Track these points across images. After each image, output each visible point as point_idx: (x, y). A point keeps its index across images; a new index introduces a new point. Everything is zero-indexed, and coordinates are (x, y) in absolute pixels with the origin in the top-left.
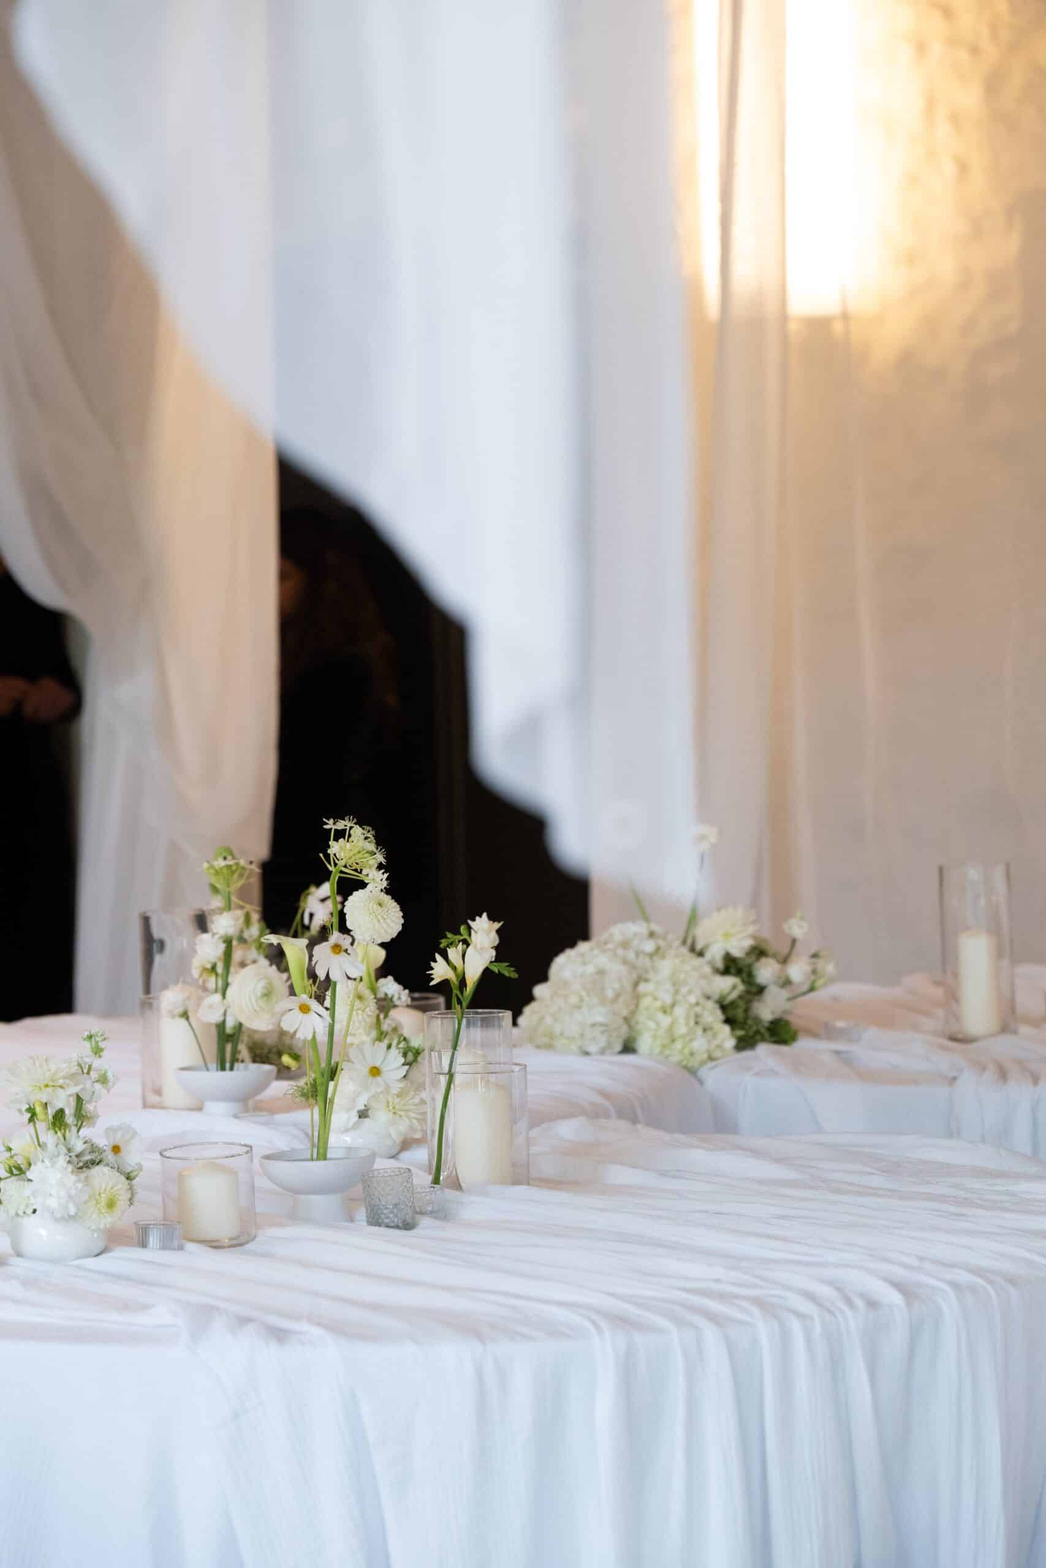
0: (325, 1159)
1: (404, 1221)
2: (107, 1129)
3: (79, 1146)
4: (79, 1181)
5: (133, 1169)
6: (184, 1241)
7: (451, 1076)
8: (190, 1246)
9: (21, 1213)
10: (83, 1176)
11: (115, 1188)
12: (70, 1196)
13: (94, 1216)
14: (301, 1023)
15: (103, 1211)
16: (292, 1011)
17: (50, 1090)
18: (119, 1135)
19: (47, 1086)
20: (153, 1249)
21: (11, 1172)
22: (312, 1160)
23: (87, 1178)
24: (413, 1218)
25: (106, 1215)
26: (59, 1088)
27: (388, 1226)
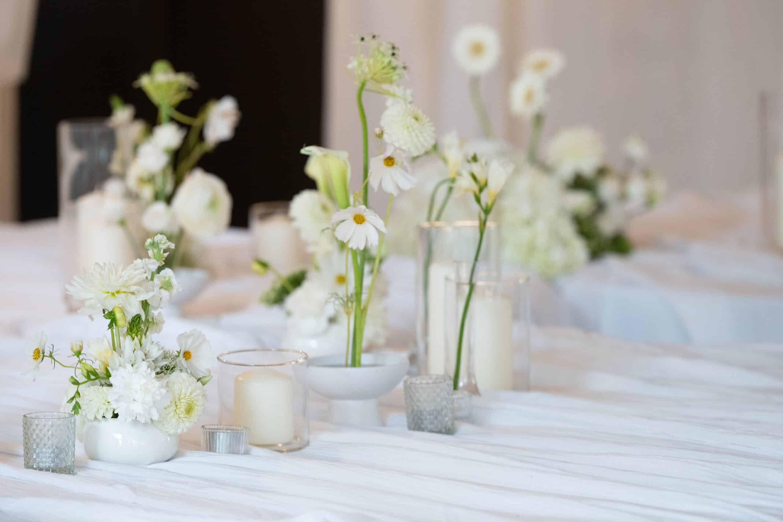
0: (360, 365)
1: (446, 428)
2: (180, 335)
3: (155, 353)
4: (161, 387)
5: (204, 375)
6: (250, 446)
7: (472, 286)
8: (256, 451)
9: (100, 417)
10: (164, 381)
11: (194, 394)
12: (154, 402)
13: (174, 420)
14: (354, 233)
15: (182, 416)
16: (345, 222)
17: (122, 295)
18: (190, 341)
19: (118, 292)
20: (219, 452)
21: (88, 377)
22: (347, 366)
23: (167, 385)
24: (453, 424)
25: (185, 419)
26: (130, 295)
27: (431, 431)
